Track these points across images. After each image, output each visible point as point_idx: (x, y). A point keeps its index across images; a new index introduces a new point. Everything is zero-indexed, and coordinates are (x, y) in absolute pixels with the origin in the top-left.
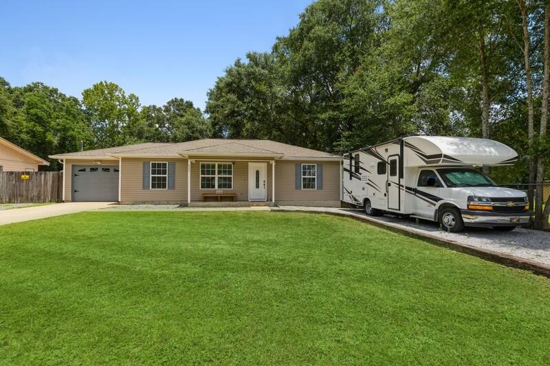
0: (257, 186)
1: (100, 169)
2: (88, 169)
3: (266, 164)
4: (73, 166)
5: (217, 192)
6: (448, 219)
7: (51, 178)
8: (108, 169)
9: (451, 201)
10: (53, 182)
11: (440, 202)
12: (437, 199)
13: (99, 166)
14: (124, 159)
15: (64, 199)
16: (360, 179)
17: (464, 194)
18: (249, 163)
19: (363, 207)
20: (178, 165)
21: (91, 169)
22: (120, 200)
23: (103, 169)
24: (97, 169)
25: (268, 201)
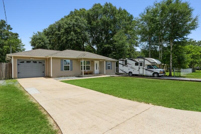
0: (97, 69)
1: (32, 62)
2: (25, 62)
3: (99, 61)
4: (18, 60)
5: (86, 71)
6: (156, 75)
7: (5, 66)
8: (36, 62)
9: (156, 71)
10: (6, 68)
11: (154, 72)
12: (153, 71)
13: (31, 60)
14: (53, 58)
15: (13, 77)
16: (127, 67)
17: (159, 70)
18: (95, 61)
19: (130, 74)
20: (73, 61)
21: (27, 62)
22: (51, 76)
23: (33, 62)
24: (30, 62)
25: (100, 74)
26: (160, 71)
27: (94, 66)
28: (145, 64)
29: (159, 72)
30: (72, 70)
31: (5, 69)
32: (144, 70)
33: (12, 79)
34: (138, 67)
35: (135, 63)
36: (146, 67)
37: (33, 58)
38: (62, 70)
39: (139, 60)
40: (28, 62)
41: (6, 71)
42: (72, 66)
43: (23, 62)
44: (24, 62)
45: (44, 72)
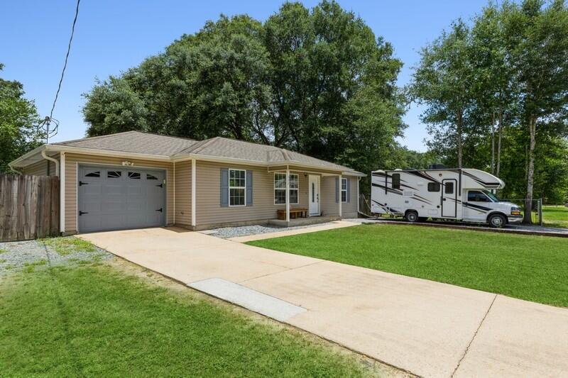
0: (313, 201)
1: (125, 174)
2: (104, 174)
3: (319, 177)
4: (81, 166)
6: (497, 221)
7: (36, 188)
8: (139, 175)
9: (498, 210)
10: (40, 196)
11: (490, 211)
12: (488, 209)
13: (125, 168)
14: (199, 163)
15: (63, 229)
16: (402, 194)
17: (507, 206)
18: (310, 176)
19: (412, 217)
20: (255, 174)
21: (109, 173)
22: (194, 223)
23: (130, 174)
24: (120, 173)
25: (321, 215)
26: (512, 208)
27: (307, 193)
28: (463, 187)
29: (508, 212)
30: (250, 203)
31: (35, 198)
32: (460, 206)
33: (61, 234)
34: (437, 195)
35: (429, 184)
36: (463, 197)
37: (130, 160)
38: (223, 204)
39: (440, 175)
40: (113, 174)
41: (39, 207)
42: (252, 189)
43: (97, 175)
44: (99, 176)
45: (161, 210)
